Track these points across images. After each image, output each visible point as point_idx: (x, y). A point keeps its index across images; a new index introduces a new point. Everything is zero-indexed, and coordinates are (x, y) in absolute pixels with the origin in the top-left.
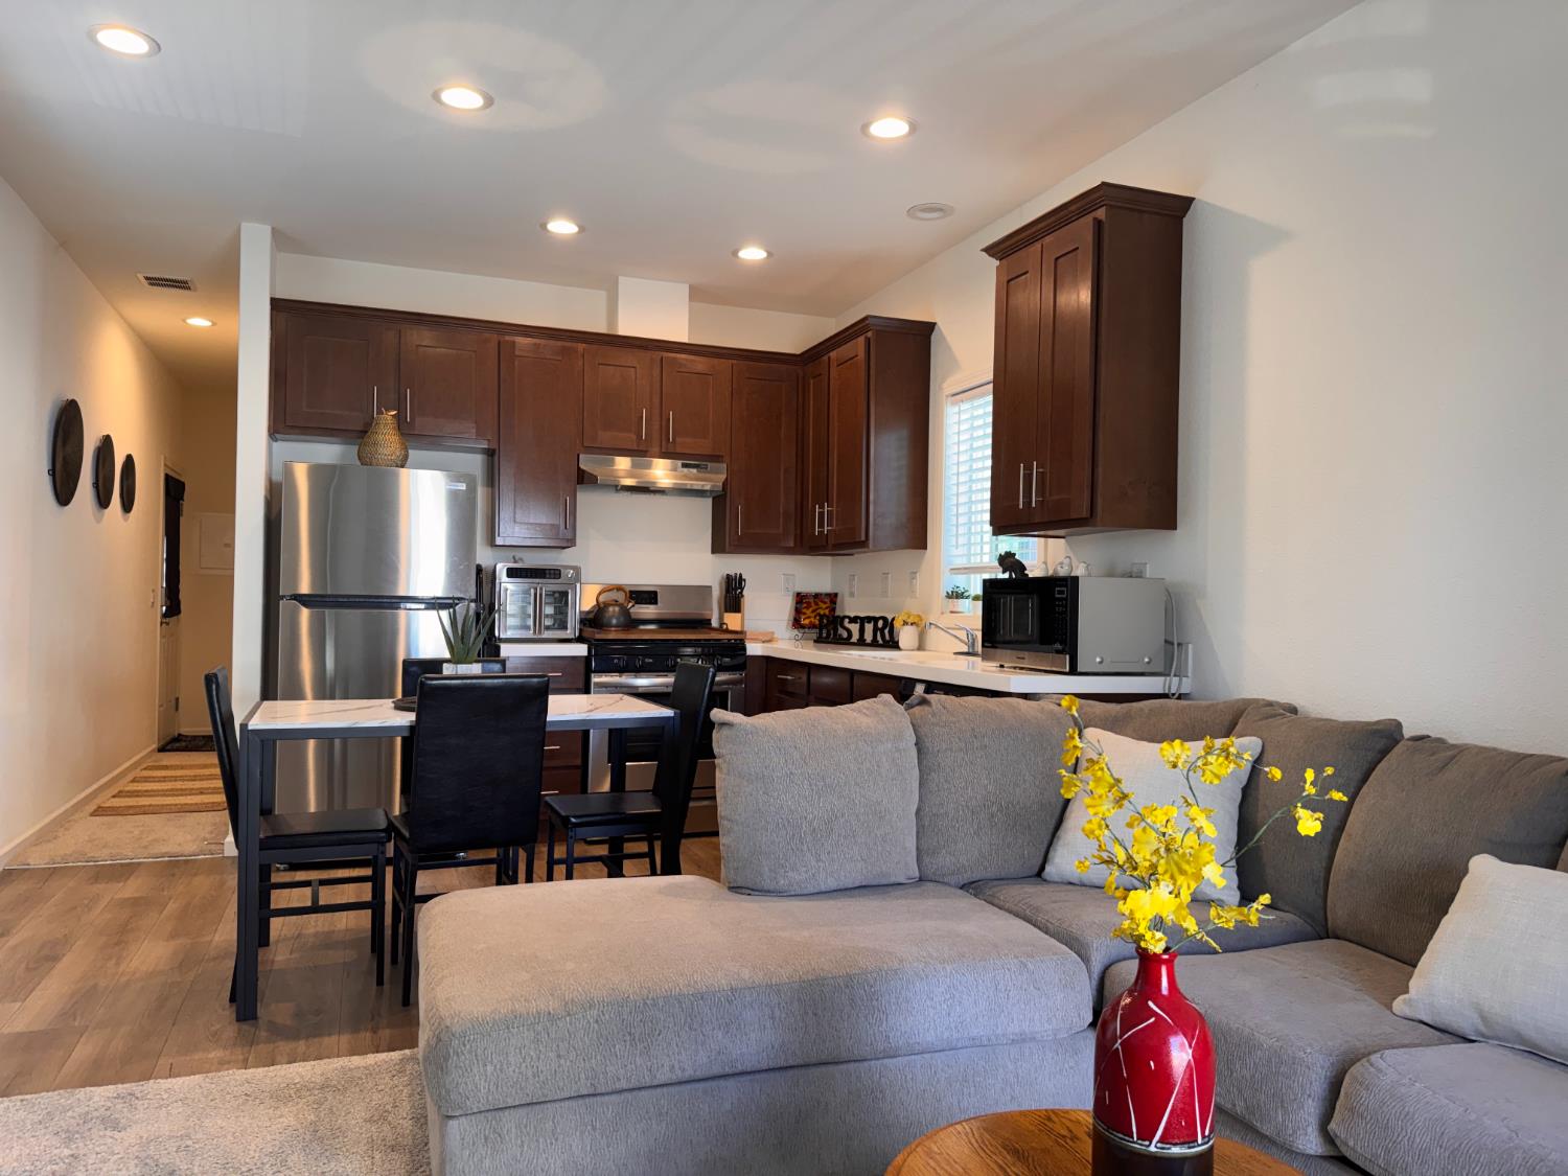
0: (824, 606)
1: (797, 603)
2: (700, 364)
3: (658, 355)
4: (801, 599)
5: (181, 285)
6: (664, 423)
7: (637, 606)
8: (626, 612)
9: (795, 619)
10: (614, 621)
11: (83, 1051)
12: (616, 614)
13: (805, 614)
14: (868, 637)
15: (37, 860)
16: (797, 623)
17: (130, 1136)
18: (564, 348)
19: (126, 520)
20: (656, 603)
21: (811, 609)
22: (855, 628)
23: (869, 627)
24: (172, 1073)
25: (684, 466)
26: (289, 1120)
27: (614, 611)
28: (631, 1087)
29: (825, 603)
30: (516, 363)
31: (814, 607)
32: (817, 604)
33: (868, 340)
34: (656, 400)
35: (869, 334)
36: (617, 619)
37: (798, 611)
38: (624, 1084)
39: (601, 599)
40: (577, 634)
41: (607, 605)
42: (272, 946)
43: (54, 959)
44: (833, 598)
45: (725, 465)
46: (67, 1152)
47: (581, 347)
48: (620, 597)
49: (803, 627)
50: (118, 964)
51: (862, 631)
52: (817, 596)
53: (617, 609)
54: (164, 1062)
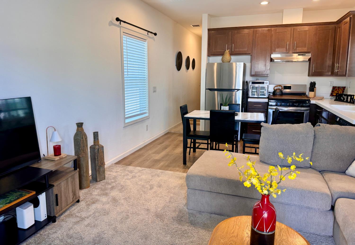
0: (341, 90)
1: (333, 89)
2: (306, 28)
3: (293, 28)
4: (334, 88)
5: (198, 26)
6: (293, 45)
7: (285, 90)
8: (281, 91)
9: (331, 93)
10: (278, 94)
11: (162, 164)
12: (279, 92)
13: (335, 92)
14: (349, 100)
15: (173, 131)
16: (332, 95)
17: (159, 178)
18: (268, 29)
19: (193, 71)
20: (290, 89)
21: (337, 91)
22: (345, 97)
23: (349, 98)
24: (170, 171)
25: (299, 55)
26: (180, 182)
27: (278, 91)
28: (217, 192)
29: (341, 89)
30: (257, 35)
31: (338, 90)
32: (339, 90)
33: (351, 18)
34: (292, 40)
35: (351, 16)
36: (279, 93)
37: (333, 91)
38: (216, 191)
39: (275, 88)
40: (268, 97)
41: (276, 90)
42: (196, 153)
43: (166, 148)
44: (344, 88)
45: (311, 54)
46: (151, 178)
47: (273, 29)
48: (280, 88)
49: (333, 96)
50: (173, 151)
51: (347, 98)
52: (339, 87)
53: (279, 91)
54: (170, 169)
